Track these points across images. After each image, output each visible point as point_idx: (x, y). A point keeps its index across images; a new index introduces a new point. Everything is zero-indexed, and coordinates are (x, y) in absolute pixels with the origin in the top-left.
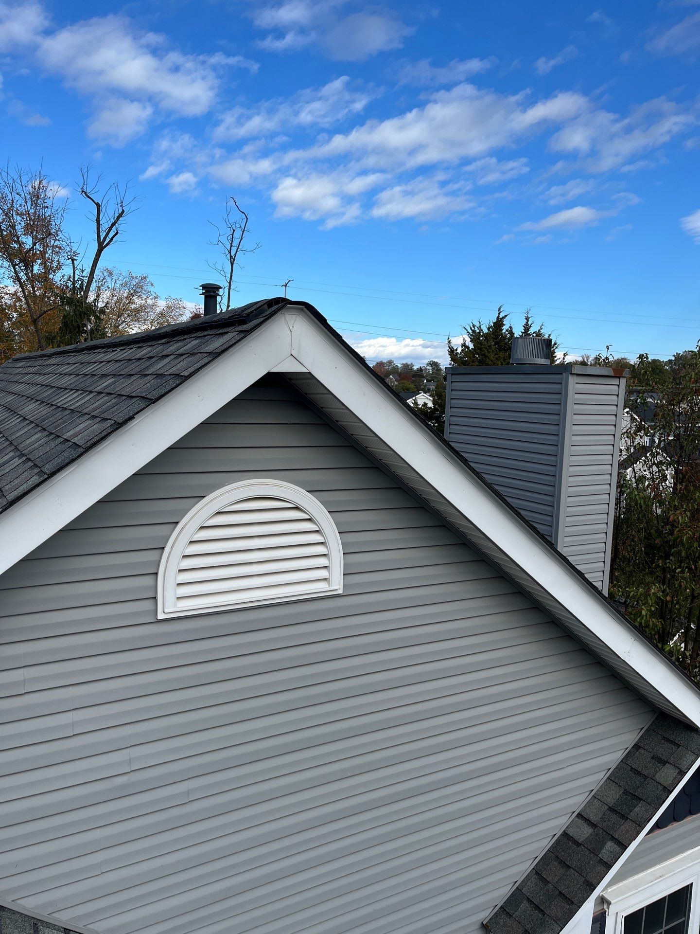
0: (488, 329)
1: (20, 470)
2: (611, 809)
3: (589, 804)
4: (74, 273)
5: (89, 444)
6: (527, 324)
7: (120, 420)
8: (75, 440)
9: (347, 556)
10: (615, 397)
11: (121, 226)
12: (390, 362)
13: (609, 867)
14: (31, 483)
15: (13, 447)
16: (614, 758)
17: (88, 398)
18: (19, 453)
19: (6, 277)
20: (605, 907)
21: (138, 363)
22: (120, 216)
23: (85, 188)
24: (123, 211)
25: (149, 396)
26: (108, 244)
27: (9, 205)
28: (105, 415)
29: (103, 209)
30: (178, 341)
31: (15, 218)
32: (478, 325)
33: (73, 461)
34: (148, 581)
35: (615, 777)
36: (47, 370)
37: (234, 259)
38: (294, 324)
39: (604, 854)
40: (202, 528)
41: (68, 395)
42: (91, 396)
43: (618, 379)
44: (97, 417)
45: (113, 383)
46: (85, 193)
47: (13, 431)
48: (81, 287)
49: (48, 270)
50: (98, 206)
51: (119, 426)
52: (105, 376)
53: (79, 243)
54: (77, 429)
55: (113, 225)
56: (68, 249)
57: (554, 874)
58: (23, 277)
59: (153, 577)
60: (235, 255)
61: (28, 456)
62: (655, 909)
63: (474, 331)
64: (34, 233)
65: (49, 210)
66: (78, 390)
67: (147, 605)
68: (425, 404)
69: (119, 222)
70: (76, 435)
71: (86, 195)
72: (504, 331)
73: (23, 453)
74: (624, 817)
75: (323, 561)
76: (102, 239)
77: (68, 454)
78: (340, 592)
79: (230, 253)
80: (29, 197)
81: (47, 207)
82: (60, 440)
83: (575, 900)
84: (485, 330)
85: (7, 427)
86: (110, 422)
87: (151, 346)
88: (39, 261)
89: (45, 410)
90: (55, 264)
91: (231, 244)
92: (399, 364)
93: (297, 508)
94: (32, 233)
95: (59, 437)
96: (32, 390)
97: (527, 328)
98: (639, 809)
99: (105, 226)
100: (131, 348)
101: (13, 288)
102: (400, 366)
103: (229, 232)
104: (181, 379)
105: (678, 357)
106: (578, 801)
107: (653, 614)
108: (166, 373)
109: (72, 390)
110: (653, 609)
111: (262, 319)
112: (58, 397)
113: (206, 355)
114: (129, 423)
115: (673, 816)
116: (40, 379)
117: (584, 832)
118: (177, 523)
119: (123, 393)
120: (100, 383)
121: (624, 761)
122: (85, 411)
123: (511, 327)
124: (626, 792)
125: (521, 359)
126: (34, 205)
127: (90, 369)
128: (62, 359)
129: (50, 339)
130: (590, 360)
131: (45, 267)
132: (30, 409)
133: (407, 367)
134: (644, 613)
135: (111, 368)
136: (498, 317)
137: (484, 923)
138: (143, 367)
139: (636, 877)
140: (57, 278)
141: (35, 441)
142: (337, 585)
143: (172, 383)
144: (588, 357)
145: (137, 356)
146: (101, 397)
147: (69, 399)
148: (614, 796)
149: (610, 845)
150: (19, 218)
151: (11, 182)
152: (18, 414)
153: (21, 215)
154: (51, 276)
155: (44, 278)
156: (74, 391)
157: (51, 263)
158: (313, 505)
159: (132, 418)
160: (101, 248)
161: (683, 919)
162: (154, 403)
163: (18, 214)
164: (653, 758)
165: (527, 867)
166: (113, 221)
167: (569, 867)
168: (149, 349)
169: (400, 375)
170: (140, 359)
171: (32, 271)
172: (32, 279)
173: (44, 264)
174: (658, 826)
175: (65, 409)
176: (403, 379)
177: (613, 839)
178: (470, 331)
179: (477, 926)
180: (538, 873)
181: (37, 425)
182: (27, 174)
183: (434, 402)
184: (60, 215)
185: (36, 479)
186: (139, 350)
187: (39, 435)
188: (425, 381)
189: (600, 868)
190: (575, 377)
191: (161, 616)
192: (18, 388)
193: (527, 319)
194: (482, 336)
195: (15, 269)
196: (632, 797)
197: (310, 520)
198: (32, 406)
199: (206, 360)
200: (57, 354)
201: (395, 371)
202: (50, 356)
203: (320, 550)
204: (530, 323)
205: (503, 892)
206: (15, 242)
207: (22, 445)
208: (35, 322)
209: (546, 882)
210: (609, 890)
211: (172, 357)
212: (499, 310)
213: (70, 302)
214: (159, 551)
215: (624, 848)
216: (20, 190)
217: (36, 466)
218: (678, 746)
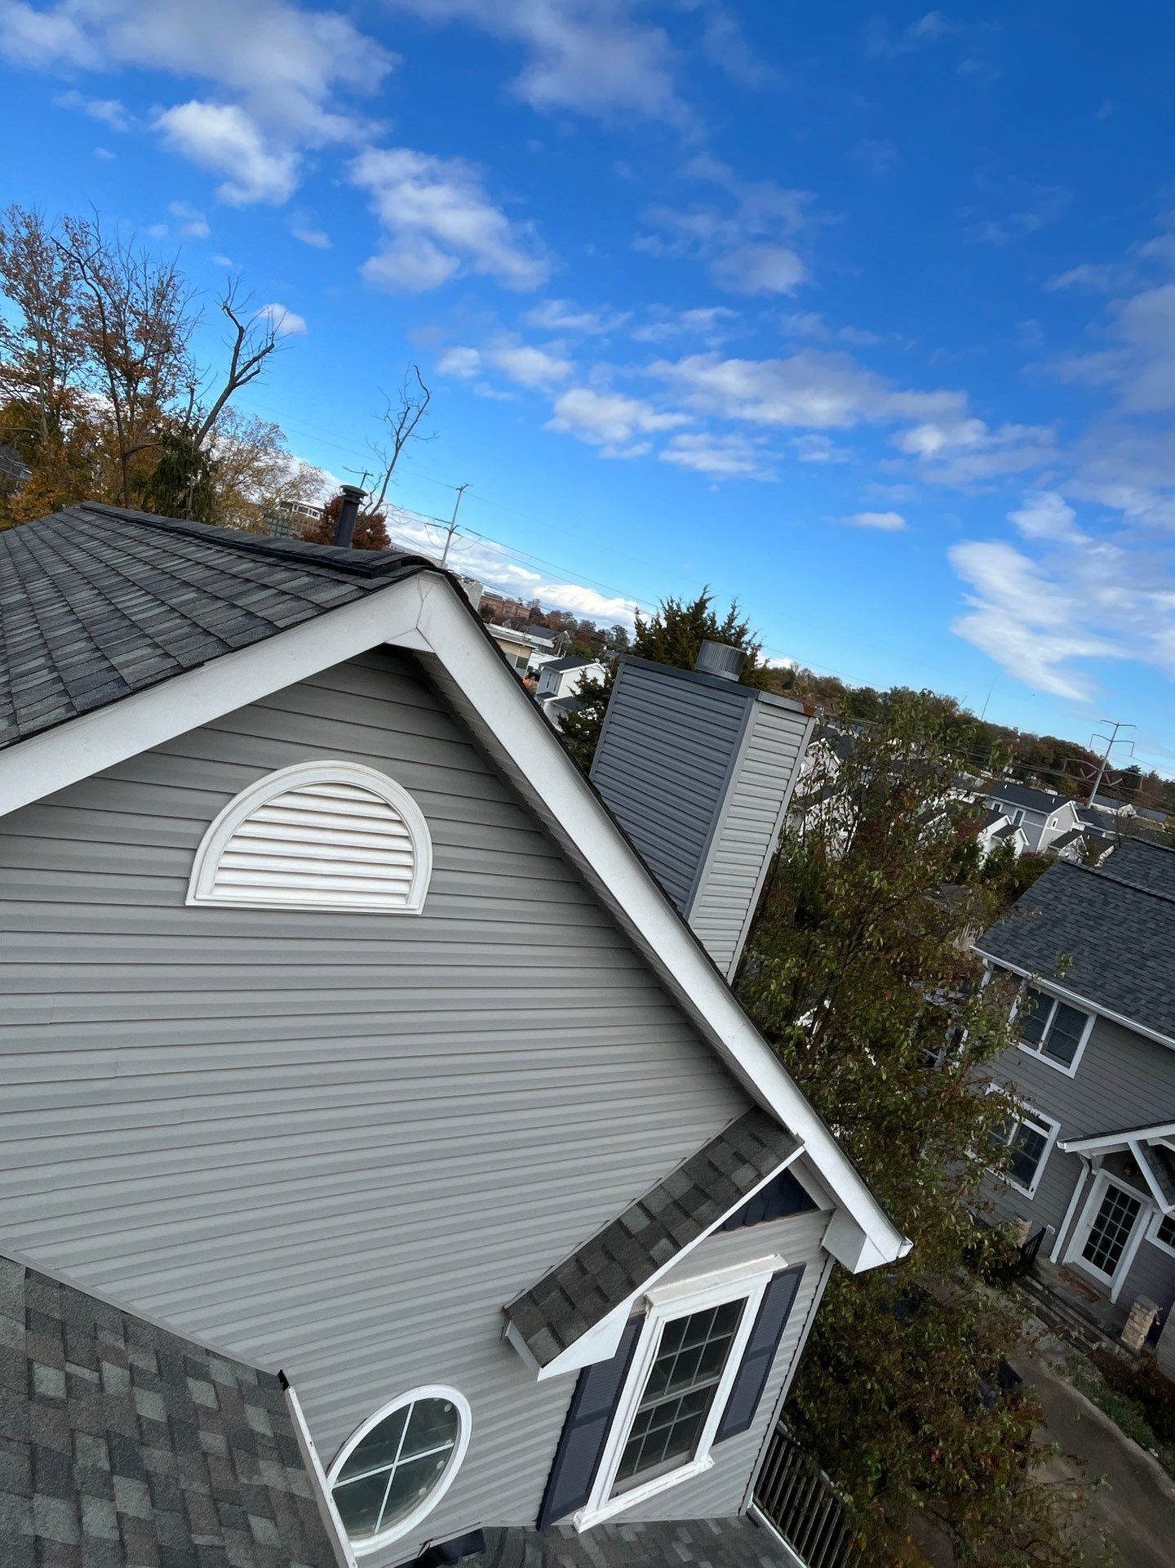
0: (688, 610)
1: (46, 692)
2: (676, 1203)
3: (654, 1193)
4: (191, 407)
5: (139, 685)
6: (732, 614)
7: (185, 663)
8: (124, 672)
9: (436, 872)
10: (799, 738)
11: (266, 363)
12: (569, 615)
13: (657, 1266)
14: (52, 717)
15: (45, 651)
16: (694, 1146)
17: (157, 611)
18: (50, 663)
19: (98, 387)
20: (647, 1308)
21: (231, 582)
22: (268, 350)
23: (229, 303)
24: (273, 346)
25: (229, 641)
26: (242, 383)
27: (122, 296)
28: (169, 648)
29: (246, 337)
30: (287, 569)
31: (128, 315)
32: (677, 600)
33: (114, 701)
34: (183, 857)
35: (687, 1169)
36: (121, 543)
37: (401, 444)
38: (428, 593)
39: (655, 1252)
40: (264, 807)
41: (132, 596)
42: (162, 609)
43: (807, 718)
44: (159, 647)
45: (192, 601)
46: (228, 310)
47: (53, 624)
48: (196, 427)
49: (157, 393)
50: (241, 330)
51: (181, 670)
52: (186, 584)
53: (203, 372)
54: (131, 656)
55: (255, 359)
56: (189, 374)
57: (595, 1265)
58: (121, 392)
59: (192, 852)
60: (404, 439)
61: (60, 673)
62: (701, 1319)
63: (671, 608)
64: (149, 342)
65: (176, 317)
66: (148, 593)
67: (177, 886)
68: (595, 680)
69: (264, 358)
70: (127, 664)
71: (229, 312)
72: (704, 616)
73: (56, 665)
74: (687, 1215)
75: (405, 874)
76: (237, 373)
77: (111, 690)
78: (419, 912)
79: (398, 434)
80: (152, 292)
81: (173, 313)
82: (105, 664)
83: (612, 1298)
84: (684, 610)
85: (46, 615)
86: (171, 662)
87: (254, 561)
88: (147, 379)
89: (99, 608)
90: (168, 389)
91: (402, 425)
92: (579, 620)
93: (387, 805)
94: (146, 340)
95: (106, 659)
96: (93, 568)
97: (732, 618)
98: (705, 1209)
99: (244, 358)
100: (231, 554)
101: (105, 404)
102: (579, 622)
103: (403, 409)
104: (274, 630)
105: (895, 692)
106: (641, 1188)
107: (783, 990)
108: (258, 614)
109: (141, 589)
110: (784, 984)
111: (390, 580)
112: (121, 593)
113: (312, 606)
114: (196, 670)
115: (744, 1219)
116: (107, 553)
117: (639, 1223)
118: (235, 795)
119: (200, 623)
120: (178, 593)
121: (703, 1152)
122: (149, 631)
123: (714, 614)
124: (695, 1187)
125: (706, 668)
126: (156, 305)
127: (171, 564)
128: (142, 532)
129: (139, 485)
130: (799, 670)
131: (154, 389)
132: (83, 596)
133: (588, 626)
134: (773, 987)
135: (196, 574)
136: (702, 598)
137: (506, 1307)
138: (235, 591)
139: (689, 1280)
140: (167, 407)
141: (76, 651)
142: (416, 905)
143: (262, 631)
144: (797, 667)
145: (234, 570)
146: (173, 616)
147: (133, 603)
148: (683, 1187)
149: (664, 1243)
150: (132, 317)
151: (131, 266)
152: (65, 600)
153: (136, 313)
154: (159, 402)
155: (150, 403)
156: (143, 592)
157: (164, 386)
158: (407, 805)
159: (200, 665)
160: (233, 384)
161: (729, 1335)
162: (233, 652)
163: (132, 312)
164: (735, 1154)
165: (568, 1251)
166: (256, 354)
167: (613, 1259)
168: (251, 565)
169: (577, 633)
170: (234, 576)
171: (135, 389)
172: (133, 400)
173: (154, 383)
174: (724, 1227)
175: (125, 617)
176: (579, 638)
177: (670, 1237)
178: (667, 607)
179: (498, 1309)
180: (579, 1261)
181: (84, 629)
182: (156, 263)
183: (607, 681)
184: (188, 327)
185: (61, 713)
186: (240, 561)
187: (82, 645)
188: (605, 648)
189: (647, 1266)
190: (760, 704)
191: (190, 902)
192: (77, 557)
193: (734, 608)
194: (679, 616)
195: (112, 382)
196: (700, 1193)
197: (400, 822)
198: (86, 594)
199: (310, 613)
200: (139, 523)
201: (571, 626)
202: (130, 521)
203: (406, 860)
204: (735, 613)
205: (534, 1275)
206: (120, 346)
207: (59, 652)
208: (125, 456)
209: (584, 1271)
210: (655, 1290)
211: (273, 591)
212: (705, 589)
213: (174, 443)
214: (206, 824)
215: (678, 1247)
216: (141, 281)
217: (65, 692)
218: (764, 1146)
